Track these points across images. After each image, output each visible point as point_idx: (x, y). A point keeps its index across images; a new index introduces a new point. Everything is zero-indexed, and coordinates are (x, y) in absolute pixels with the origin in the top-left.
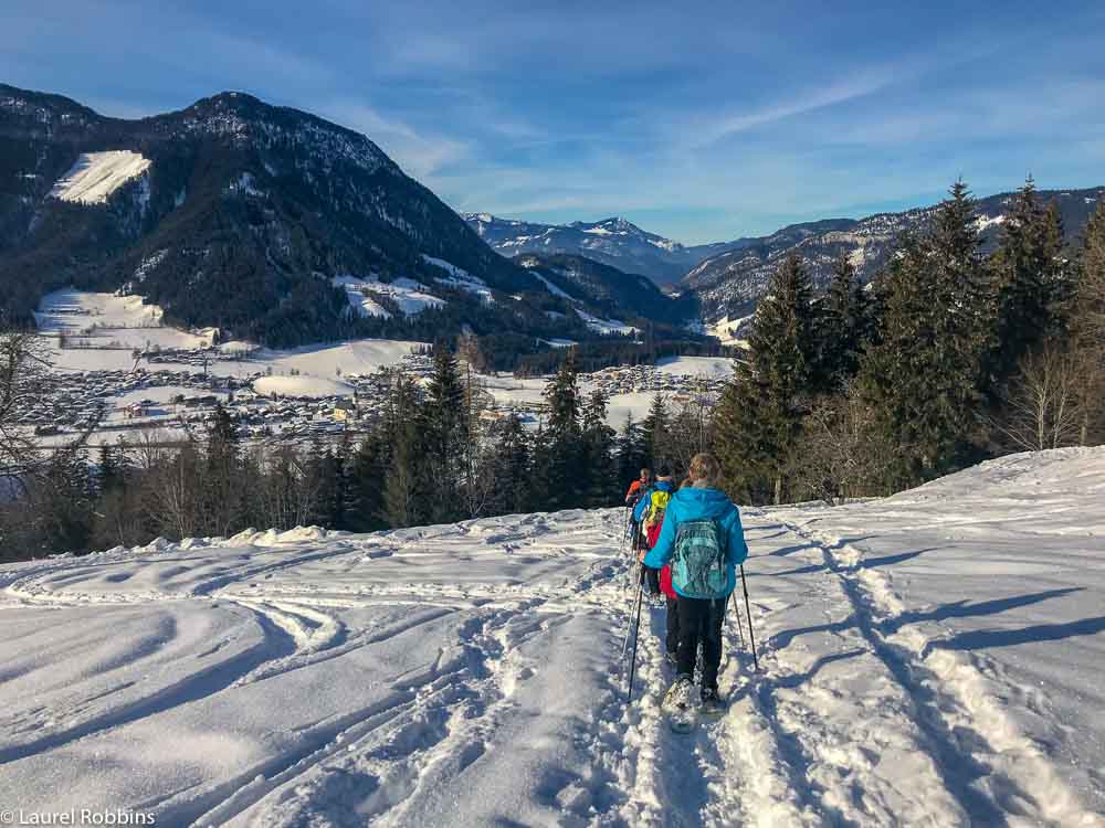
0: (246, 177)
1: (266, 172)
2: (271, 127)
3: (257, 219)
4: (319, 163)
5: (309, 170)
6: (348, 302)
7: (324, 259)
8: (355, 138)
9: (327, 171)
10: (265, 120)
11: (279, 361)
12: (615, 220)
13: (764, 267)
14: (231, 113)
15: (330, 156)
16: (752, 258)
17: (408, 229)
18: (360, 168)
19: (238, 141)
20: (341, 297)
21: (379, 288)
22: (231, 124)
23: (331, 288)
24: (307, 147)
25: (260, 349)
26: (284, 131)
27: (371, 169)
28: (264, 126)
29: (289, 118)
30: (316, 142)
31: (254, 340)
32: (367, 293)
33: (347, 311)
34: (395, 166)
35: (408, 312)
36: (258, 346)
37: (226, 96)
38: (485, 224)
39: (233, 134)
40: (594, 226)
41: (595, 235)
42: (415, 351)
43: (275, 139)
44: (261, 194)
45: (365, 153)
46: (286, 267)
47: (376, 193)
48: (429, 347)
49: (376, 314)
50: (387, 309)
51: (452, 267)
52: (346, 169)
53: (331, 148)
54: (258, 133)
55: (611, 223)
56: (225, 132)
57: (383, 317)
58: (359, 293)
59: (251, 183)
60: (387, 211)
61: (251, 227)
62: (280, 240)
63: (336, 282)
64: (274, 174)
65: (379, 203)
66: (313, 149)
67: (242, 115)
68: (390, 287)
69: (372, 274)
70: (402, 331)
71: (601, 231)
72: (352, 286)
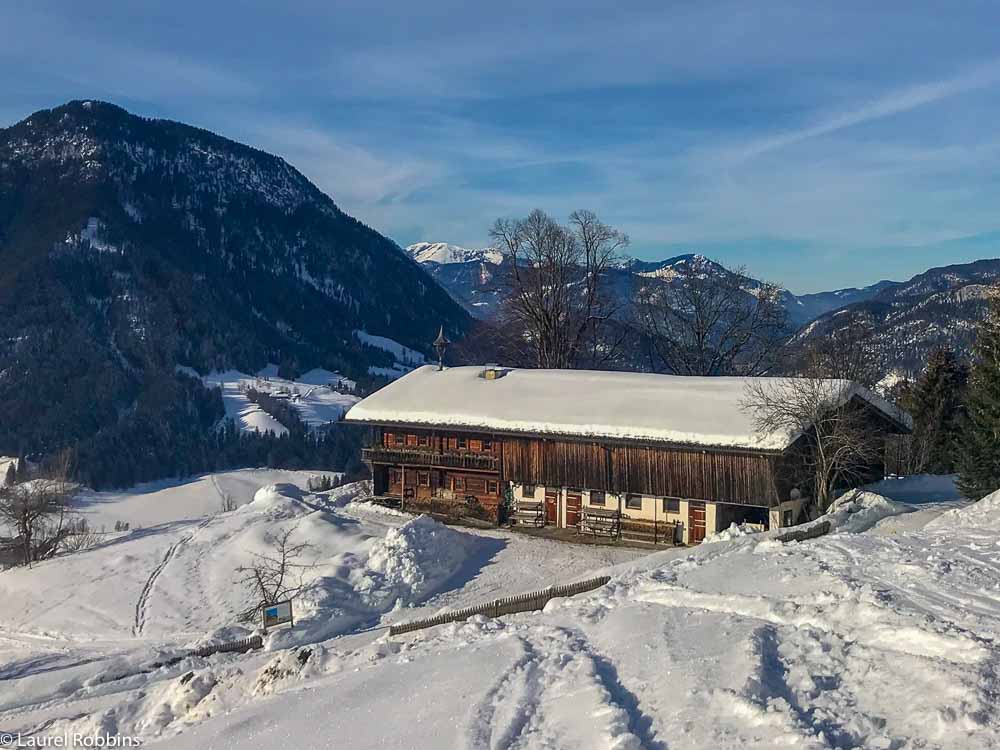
0: (93, 224)
1: (126, 215)
2: (139, 149)
3: (102, 288)
4: (209, 199)
5: (192, 211)
6: (223, 413)
7: (196, 345)
8: (267, 162)
9: (220, 211)
10: (132, 142)
11: (101, 507)
12: (689, 258)
13: (874, 337)
14: (83, 131)
15: (226, 189)
16: (864, 321)
17: (337, 294)
18: (272, 205)
19: (87, 171)
20: (214, 405)
21: (275, 387)
22: (78, 147)
23: (200, 390)
24: (191, 177)
25: (76, 491)
26: (158, 154)
27: (287, 206)
28: (128, 150)
29: (168, 136)
30: (206, 169)
31: (71, 475)
32: (254, 396)
33: (221, 425)
34: (326, 200)
35: (316, 422)
36: (76, 486)
37: (75, 107)
38: (490, 266)
39: (81, 162)
40: (658, 266)
41: (659, 280)
42: (314, 485)
43: (144, 168)
44: (113, 250)
45: (279, 183)
46: (137, 362)
47: (294, 241)
48: (336, 478)
49: (262, 430)
50: (281, 420)
51: (401, 347)
52: (249, 208)
53: (228, 176)
54: (120, 159)
55: (685, 263)
56: (69, 159)
57: (273, 433)
58: (243, 397)
59: (100, 234)
60: (308, 268)
61: (92, 300)
62: (134, 319)
63: (211, 382)
64: (138, 218)
65: (296, 256)
66: (200, 180)
67: (95, 134)
68: (291, 387)
69: (270, 365)
70: (300, 456)
71: (669, 274)
72: (234, 385)
